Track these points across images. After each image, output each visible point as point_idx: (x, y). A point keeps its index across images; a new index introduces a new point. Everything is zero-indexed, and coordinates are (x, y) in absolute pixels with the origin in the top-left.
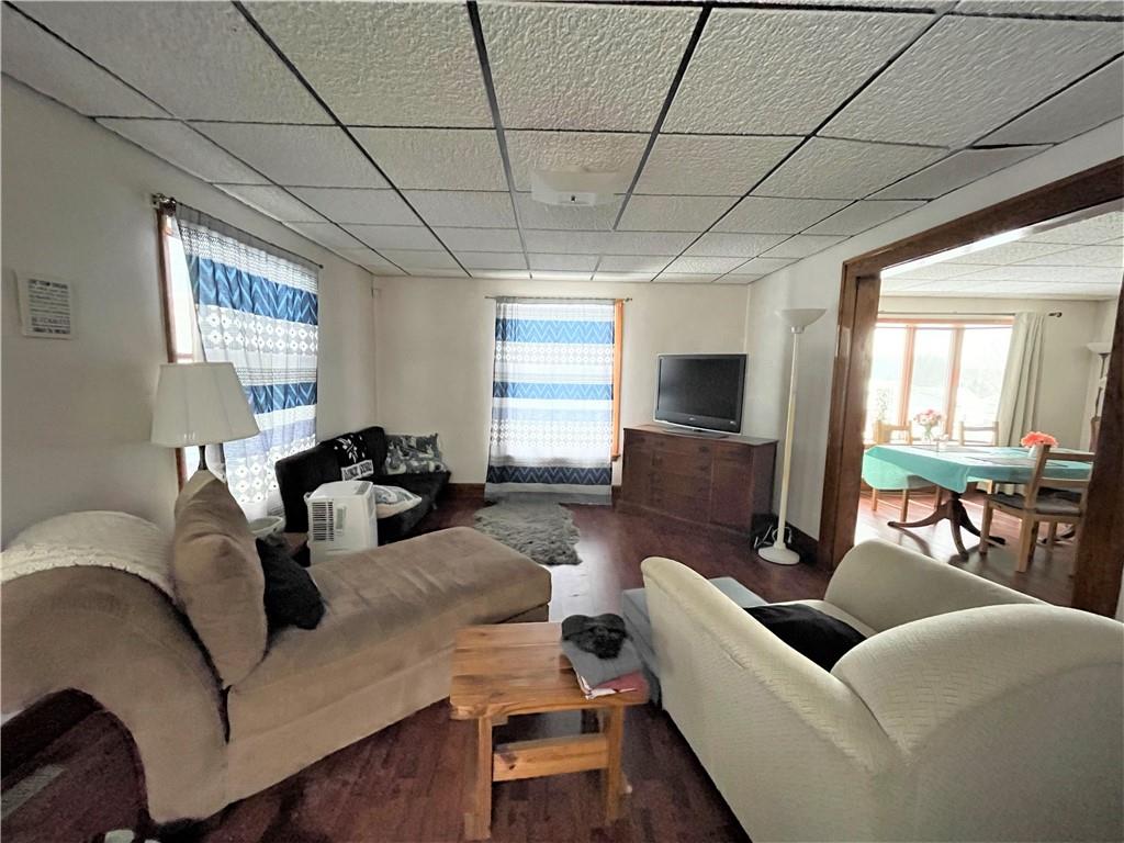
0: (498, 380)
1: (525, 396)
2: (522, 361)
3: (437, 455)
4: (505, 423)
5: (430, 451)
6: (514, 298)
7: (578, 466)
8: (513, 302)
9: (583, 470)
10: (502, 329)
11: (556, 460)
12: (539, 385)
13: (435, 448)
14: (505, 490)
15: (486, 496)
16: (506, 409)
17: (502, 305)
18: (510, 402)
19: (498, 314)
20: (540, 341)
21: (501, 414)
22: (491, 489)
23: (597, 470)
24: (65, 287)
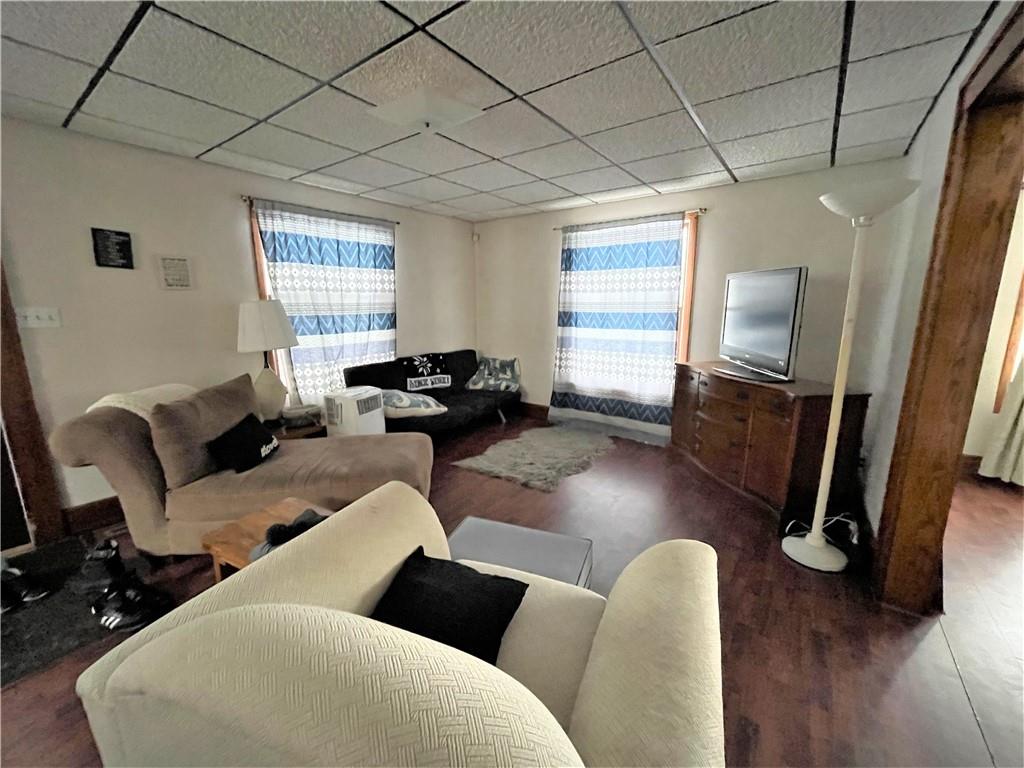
0: (561, 310)
1: (586, 326)
2: (585, 290)
3: (515, 378)
4: (567, 352)
5: (509, 373)
6: (578, 226)
7: (636, 401)
8: (577, 231)
9: (641, 405)
10: (568, 260)
11: (614, 392)
12: (600, 314)
13: (513, 370)
14: (567, 416)
15: (549, 418)
16: (570, 338)
17: (567, 235)
18: (573, 332)
19: (564, 244)
20: (601, 268)
21: (563, 343)
22: (554, 412)
23: (657, 407)
24: (185, 260)
